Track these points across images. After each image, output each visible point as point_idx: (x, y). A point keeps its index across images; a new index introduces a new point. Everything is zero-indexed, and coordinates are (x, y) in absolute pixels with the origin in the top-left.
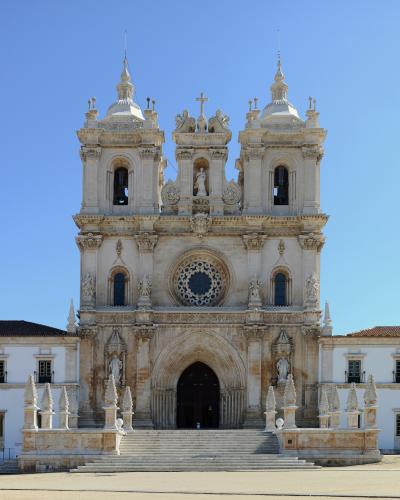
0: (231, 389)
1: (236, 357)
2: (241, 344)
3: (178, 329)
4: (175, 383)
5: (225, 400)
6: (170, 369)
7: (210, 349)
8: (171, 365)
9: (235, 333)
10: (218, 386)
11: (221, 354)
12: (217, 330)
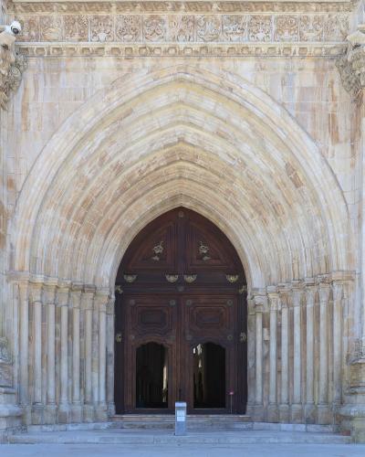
0: (290, 287)
1: (313, 168)
2: (332, 118)
3: (106, 64)
4: (105, 269)
5: (266, 324)
6: (85, 217)
7: (218, 146)
8: (88, 204)
9: (309, 79)
10: (243, 281)
11: (258, 163)
12: (246, 66)
